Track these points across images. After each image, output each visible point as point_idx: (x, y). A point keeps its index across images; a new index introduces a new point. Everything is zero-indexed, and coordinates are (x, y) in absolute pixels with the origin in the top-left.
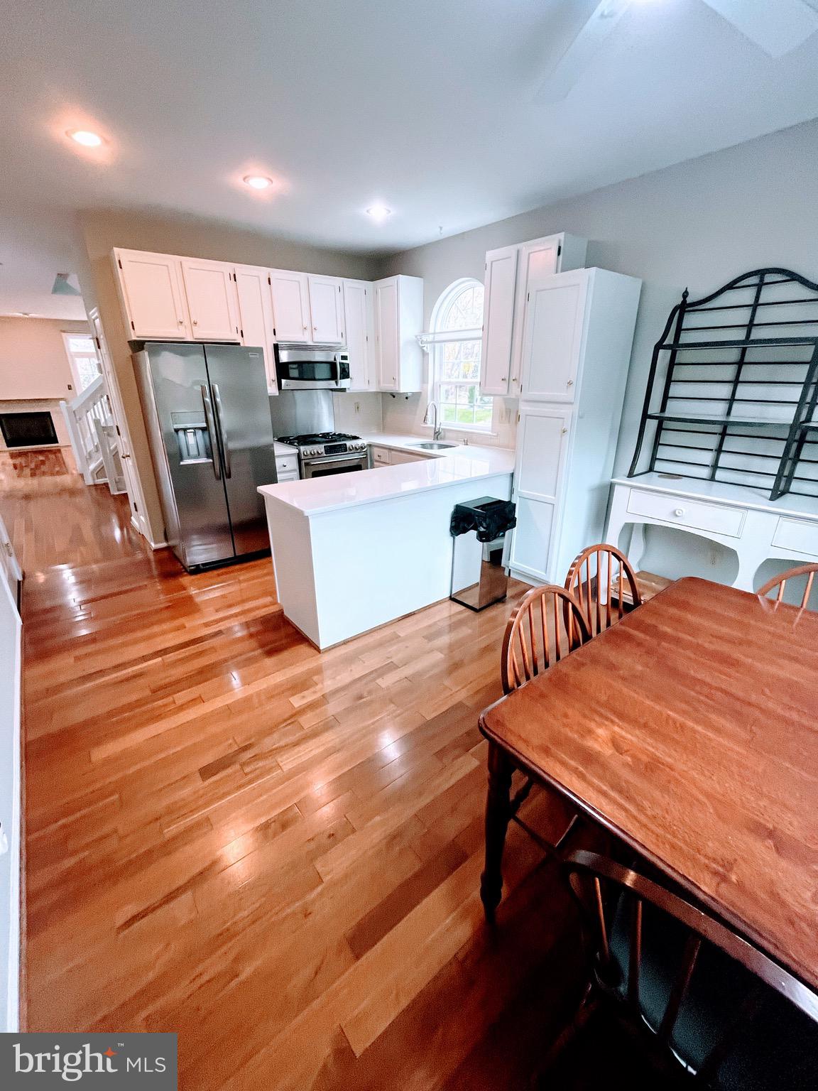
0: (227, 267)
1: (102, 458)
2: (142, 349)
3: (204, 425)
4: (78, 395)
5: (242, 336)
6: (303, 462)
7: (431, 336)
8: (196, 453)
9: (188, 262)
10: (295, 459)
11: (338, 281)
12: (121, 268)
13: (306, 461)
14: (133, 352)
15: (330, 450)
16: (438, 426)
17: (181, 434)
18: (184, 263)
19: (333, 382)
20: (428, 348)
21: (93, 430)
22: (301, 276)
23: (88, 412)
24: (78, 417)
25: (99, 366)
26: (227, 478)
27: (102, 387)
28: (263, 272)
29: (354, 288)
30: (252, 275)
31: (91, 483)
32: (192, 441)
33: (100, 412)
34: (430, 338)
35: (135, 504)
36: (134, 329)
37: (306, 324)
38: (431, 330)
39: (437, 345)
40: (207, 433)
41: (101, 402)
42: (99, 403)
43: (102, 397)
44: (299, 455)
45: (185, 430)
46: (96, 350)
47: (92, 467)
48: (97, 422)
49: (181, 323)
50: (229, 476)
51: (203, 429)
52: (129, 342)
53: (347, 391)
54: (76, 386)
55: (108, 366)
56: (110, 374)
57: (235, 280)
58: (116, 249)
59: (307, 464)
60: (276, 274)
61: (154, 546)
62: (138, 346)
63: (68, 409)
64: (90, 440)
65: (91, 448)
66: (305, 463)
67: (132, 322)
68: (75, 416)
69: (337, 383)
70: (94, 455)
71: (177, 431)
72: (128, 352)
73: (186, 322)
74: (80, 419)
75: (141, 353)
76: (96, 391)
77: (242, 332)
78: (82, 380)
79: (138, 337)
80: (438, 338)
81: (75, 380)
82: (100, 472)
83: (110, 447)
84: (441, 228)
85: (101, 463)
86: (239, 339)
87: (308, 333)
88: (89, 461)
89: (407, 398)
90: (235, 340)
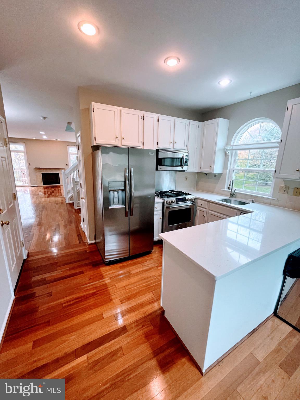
0: (141, 113)
1: (73, 193)
2: (98, 149)
3: (123, 188)
4: (69, 167)
5: (143, 145)
6: (165, 206)
7: (231, 147)
8: (117, 202)
9: (124, 110)
10: (161, 205)
11: (187, 121)
12: (94, 111)
13: (167, 206)
14: (93, 151)
15: (178, 201)
16: (233, 191)
17: (111, 192)
18: (122, 110)
19: (181, 167)
20: (229, 153)
21: (72, 181)
22: (172, 118)
23: (71, 174)
24: (67, 177)
25: (77, 157)
26: (131, 215)
27: (77, 165)
28: (155, 116)
29: (194, 124)
30: (151, 117)
31: (68, 202)
32: (116, 196)
33: (75, 175)
34: (231, 148)
35: (83, 219)
36: (95, 140)
37: (172, 140)
38: (232, 144)
39: (234, 151)
40: (124, 192)
41: (76, 171)
42: (75, 171)
43: (77, 169)
44: (163, 203)
45: (114, 191)
46: (77, 150)
47: (70, 195)
48: (73, 179)
49: (117, 138)
50: (132, 215)
51: (122, 190)
52: (91, 146)
53: (186, 172)
54: (69, 164)
55: (81, 158)
56: (81, 161)
57: (143, 119)
58: (93, 103)
59: (167, 208)
60: (161, 117)
61: (89, 242)
62: (96, 148)
63: (64, 173)
64: (70, 186)
65: (70, 188)
66: (166, 207)
67: (95, 137)
68: (66, 176)
69: (182, 168)
70: (71, 191)
71: (110, 191)
72: (90, 151)
73: (119, 138)
74: (68, 177)
75: (97, 151)
76: (75, 167)
77: (143, 143)
78: (71, 162)
79: (96, 144)
80: (234, 148)
81: (69, 162)
82: (72, 198)
83: (76, 189)
84: (251, 93)
85: (73, 195)
86: (142, 147)
87: (172, 144)
88: (68, 194)
89: (215, 176)
90: (140, 147)
